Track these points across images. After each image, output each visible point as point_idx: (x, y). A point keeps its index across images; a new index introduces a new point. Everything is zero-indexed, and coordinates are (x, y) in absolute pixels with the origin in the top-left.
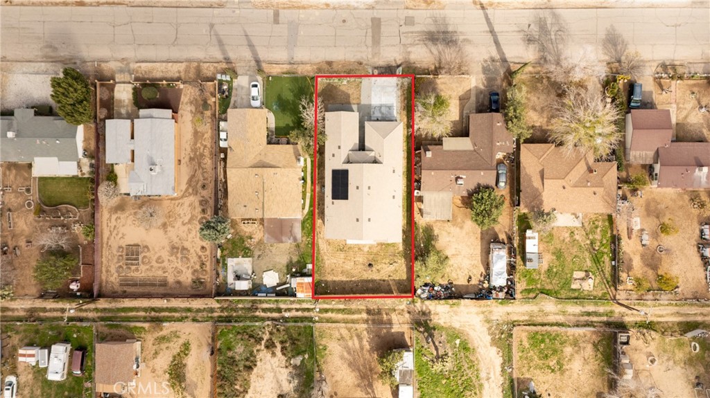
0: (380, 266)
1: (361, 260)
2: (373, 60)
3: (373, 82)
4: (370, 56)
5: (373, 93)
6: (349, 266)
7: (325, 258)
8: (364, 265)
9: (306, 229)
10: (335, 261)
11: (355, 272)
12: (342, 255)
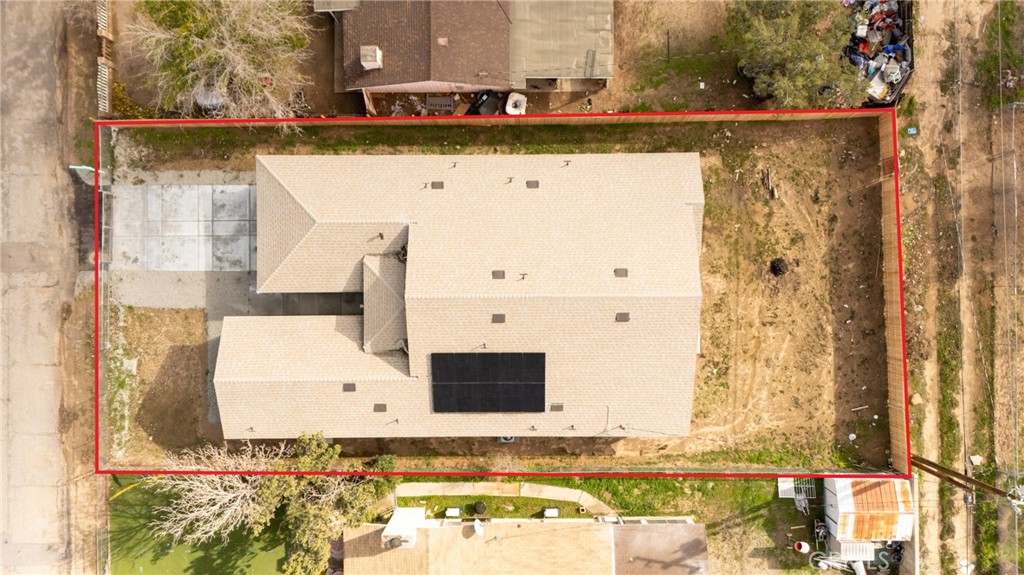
0: (779, 233)
1: (758, 302)
2: (57, 267)
3: (131, 267)
4: (42, 278)
5: (169, 267)
6: (780, 346)
7: (752, 428)
8: (775, 291)
9: (649, 498)
10: (764, 394)
11: (803, 323)
12: (742, 368)
